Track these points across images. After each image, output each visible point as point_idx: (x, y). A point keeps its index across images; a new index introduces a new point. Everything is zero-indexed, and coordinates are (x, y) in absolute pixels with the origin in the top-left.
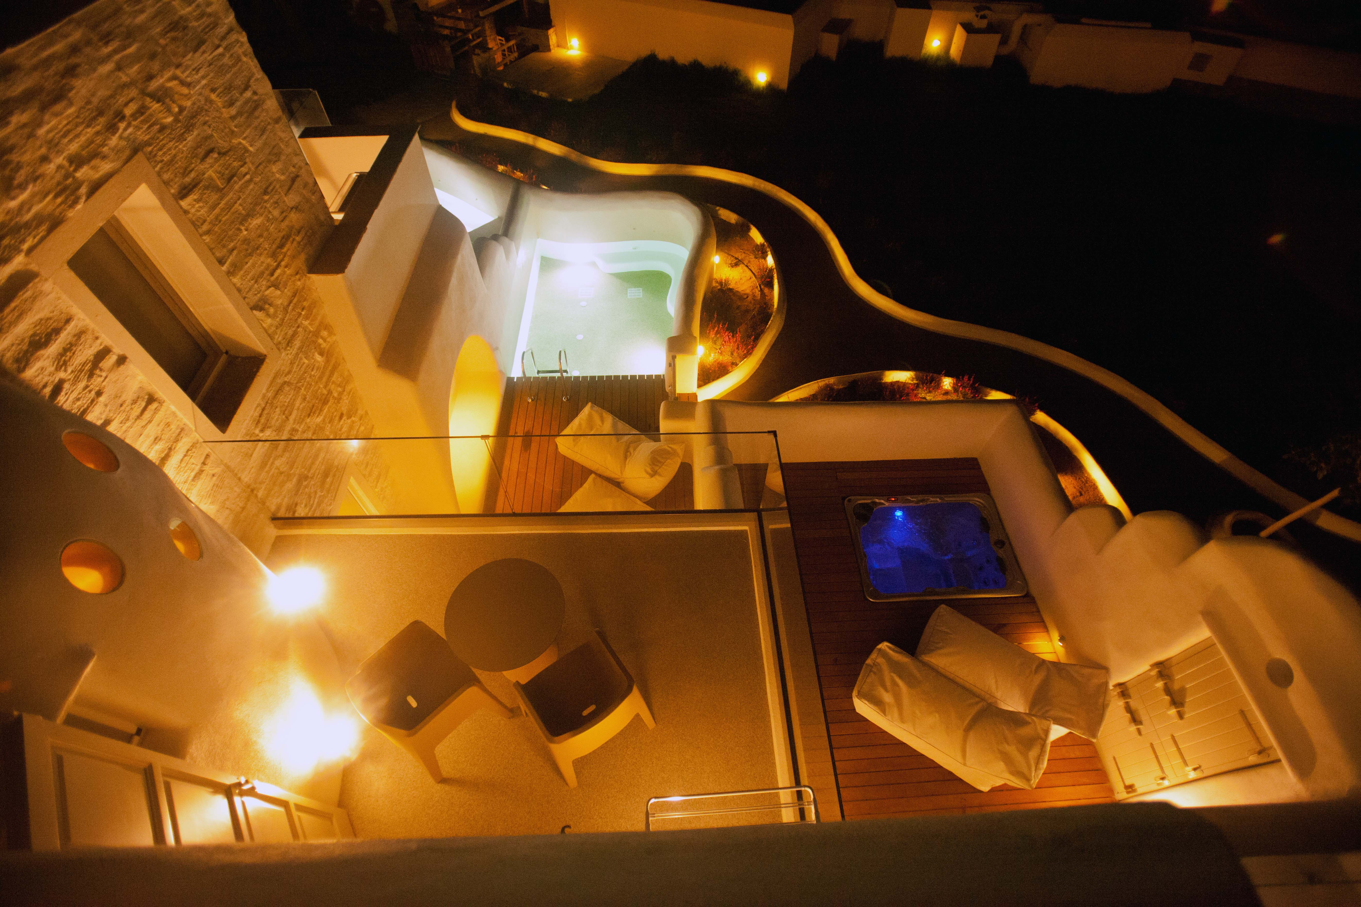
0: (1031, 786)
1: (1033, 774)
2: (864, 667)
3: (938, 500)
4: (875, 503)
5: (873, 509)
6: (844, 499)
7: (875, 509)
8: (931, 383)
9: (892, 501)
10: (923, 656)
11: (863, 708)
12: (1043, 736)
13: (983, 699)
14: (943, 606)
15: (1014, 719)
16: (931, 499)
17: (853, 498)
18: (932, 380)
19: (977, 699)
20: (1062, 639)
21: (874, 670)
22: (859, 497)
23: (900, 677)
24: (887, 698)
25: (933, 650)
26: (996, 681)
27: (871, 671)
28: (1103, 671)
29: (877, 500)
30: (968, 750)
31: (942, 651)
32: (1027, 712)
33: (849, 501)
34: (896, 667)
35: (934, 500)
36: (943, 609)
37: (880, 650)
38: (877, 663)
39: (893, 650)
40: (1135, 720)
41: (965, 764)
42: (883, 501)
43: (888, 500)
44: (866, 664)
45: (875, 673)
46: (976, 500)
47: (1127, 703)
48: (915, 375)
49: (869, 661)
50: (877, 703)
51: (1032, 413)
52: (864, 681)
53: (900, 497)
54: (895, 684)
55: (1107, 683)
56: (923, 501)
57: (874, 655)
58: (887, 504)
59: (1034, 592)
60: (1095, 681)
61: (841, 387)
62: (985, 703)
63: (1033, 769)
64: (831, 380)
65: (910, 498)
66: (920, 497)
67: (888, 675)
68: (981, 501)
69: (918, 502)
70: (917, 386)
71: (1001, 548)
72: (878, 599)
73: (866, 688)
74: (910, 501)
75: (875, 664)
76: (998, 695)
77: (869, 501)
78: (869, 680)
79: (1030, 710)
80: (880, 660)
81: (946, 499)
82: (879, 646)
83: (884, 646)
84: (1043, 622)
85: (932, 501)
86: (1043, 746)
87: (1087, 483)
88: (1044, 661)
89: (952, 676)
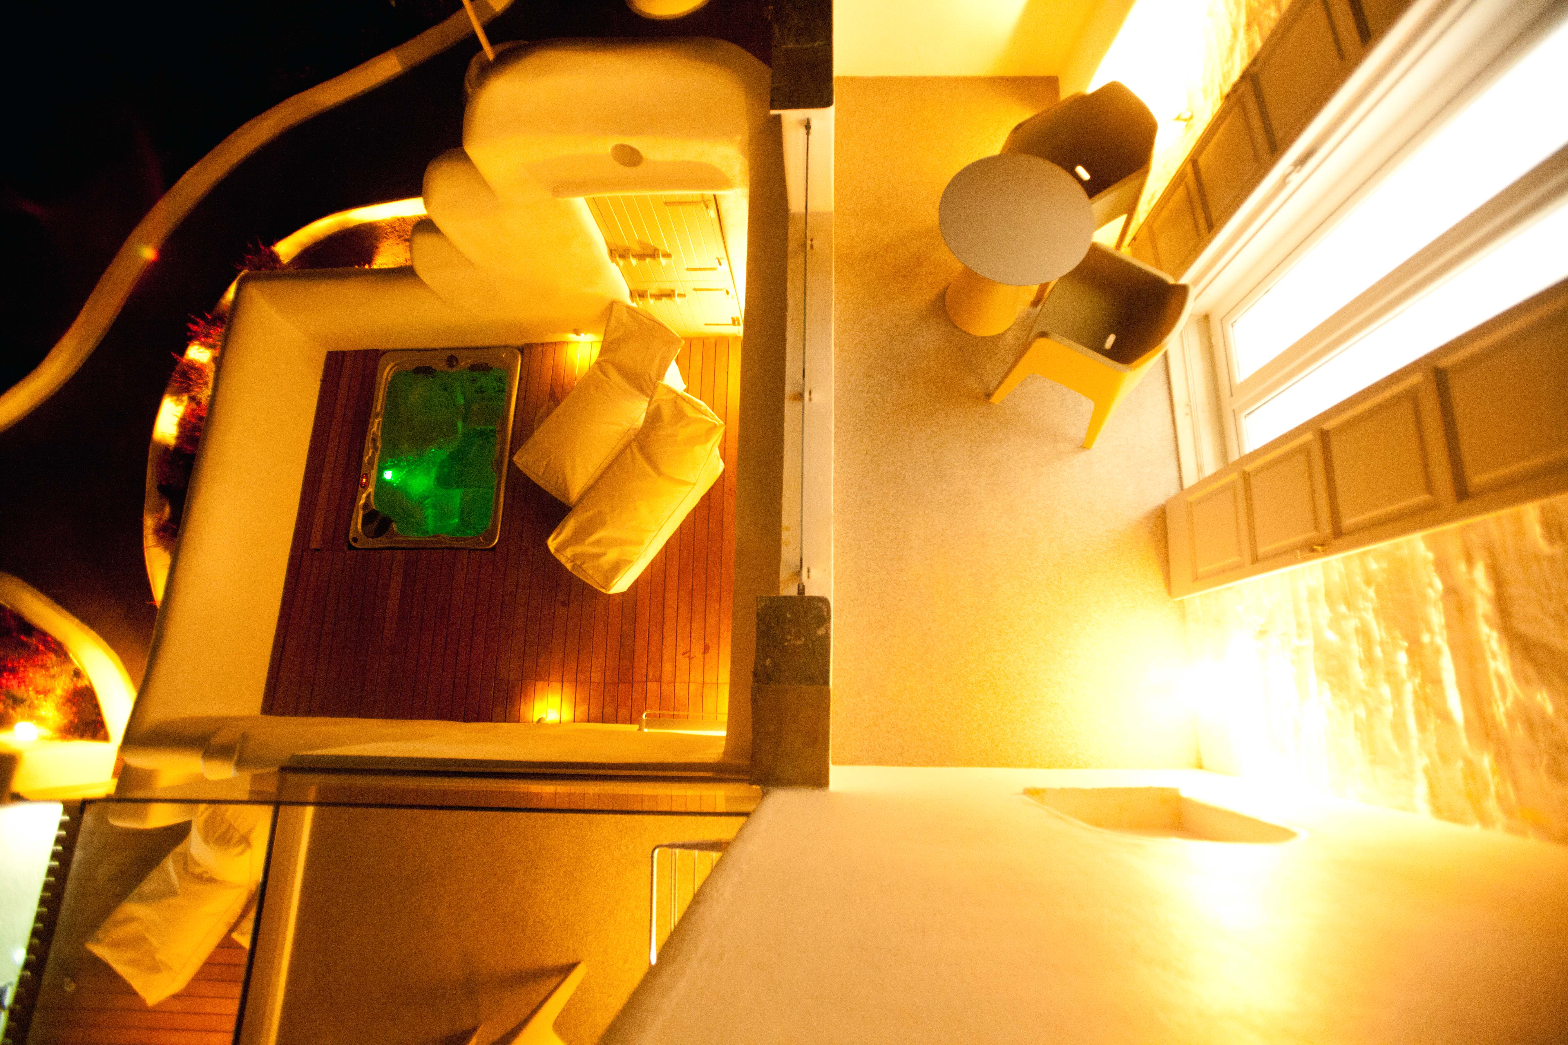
0: (721, 426)
1: (710, 420)
2: (574, 573)
3: (377, 421)
4: (366, 506)
5: (374, 510)
6: (351, 547)
7: (374, 508)
8: (191, 380)
9: (366, 481)
10: (571, 500)
11: (621, 585)
12: (674, 395)
13: (628, 445)
14: (515, 459)
15: (654, 418)
16: (375, 429)
17: (351, 535)
18: (185, 375)
19: (628, 451)
20: (577, 332)
21: (579, 562)
22: (352, 526)
23: (591, 533)
24: (612, 555)
25: (566, 485)
26: (612, 424)
27: (580, 567)
28: (615, 306)
29: (362, 502)
30: (678, 477)
31: (568, 474)
32: (648, 399)
33: (355, 540)
34: (579, 536)
35: (376, 426)
36: (520, 460)
37: (557, 550)
38: (571, 557)
39: (559, 534)
40: (670, 295)
41: (694, 485)
42: (364, 496)
43: (365, 487)
44: (572, 569)
45: (583, 563)
46: (386, 372)
47: (651, 295)
48: (173, 394)
49: (569, 566)
50: (616, 568)
51: (275, 258)
52: (591, 576)
53: (364, 470)
54: (598, 543)
55: (628, 307)
56: (374, 440)
57: (563, 560)
58: (370, 490)
59: (519, 342)
60: (625, 318)
61: (167, 510)
62: (633, 443)
63: (704, 417)
64: (149, 523)
65: (367, 458)
66: (369, 443)
67: (586, 548)
68: (390, 366)
69: (375, 448)
70: (192, 399)
71: (457, 362)
72: (496, 534)
73: (599, 578)
74: (372, 459)
75: (573, 559)
76: (626, 425)
77: (361, 513)
78: (591, 572)
79: (646, 395)
80: (569, 552)
81: (379, 409)
82: (552, 551)
83: (552, 543)
84: (555, 343)
85: (378, 428)
86: (683, 398)
87: (394, 228)
88: (597, 362)
89: (599, 472)
